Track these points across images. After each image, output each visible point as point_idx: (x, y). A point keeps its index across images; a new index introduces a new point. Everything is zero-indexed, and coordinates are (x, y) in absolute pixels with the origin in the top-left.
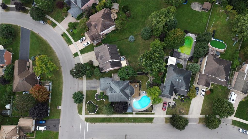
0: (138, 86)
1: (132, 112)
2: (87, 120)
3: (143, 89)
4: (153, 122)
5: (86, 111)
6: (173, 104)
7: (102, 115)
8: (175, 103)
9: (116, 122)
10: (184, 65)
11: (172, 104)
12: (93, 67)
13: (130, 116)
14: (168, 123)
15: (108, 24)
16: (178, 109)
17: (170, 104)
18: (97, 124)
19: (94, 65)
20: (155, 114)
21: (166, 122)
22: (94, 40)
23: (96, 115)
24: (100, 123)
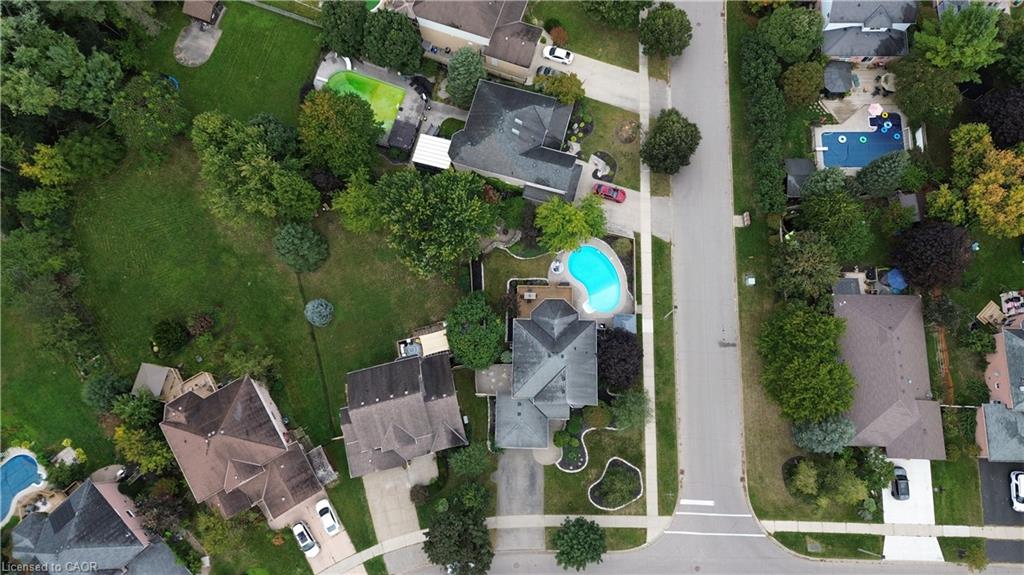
0: (530, 291)
1: (635, 317)
2: (667, 506)
3: (544, 273)
4: (668, 241)
5: (633, 511)
6: (602, 161)
7: (646, 442)
8: (595, 154)
9: (674, 385)
10: (448, 113)
11: (600, 168)
12: (441, 484)
13: (648, 327)
14: (669, 186)
15: (244, 409)
16: (617, 148)
17: (599, 174)
18: (683, 461)
19: (432, 479)
20: (637, 231)
21: (666, 193)
22: (313, 476)
23: (647, 465)
24: (679, 448)
